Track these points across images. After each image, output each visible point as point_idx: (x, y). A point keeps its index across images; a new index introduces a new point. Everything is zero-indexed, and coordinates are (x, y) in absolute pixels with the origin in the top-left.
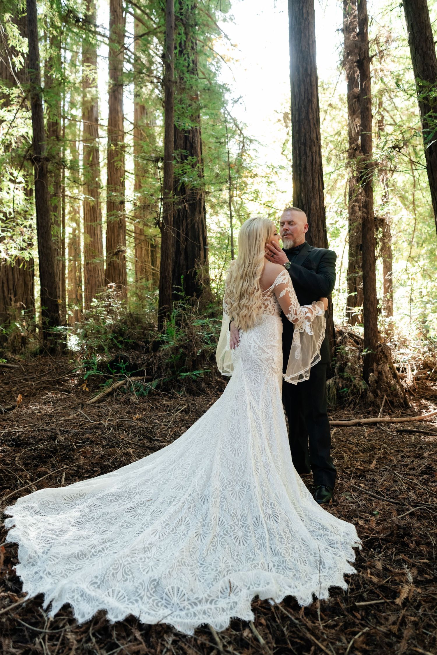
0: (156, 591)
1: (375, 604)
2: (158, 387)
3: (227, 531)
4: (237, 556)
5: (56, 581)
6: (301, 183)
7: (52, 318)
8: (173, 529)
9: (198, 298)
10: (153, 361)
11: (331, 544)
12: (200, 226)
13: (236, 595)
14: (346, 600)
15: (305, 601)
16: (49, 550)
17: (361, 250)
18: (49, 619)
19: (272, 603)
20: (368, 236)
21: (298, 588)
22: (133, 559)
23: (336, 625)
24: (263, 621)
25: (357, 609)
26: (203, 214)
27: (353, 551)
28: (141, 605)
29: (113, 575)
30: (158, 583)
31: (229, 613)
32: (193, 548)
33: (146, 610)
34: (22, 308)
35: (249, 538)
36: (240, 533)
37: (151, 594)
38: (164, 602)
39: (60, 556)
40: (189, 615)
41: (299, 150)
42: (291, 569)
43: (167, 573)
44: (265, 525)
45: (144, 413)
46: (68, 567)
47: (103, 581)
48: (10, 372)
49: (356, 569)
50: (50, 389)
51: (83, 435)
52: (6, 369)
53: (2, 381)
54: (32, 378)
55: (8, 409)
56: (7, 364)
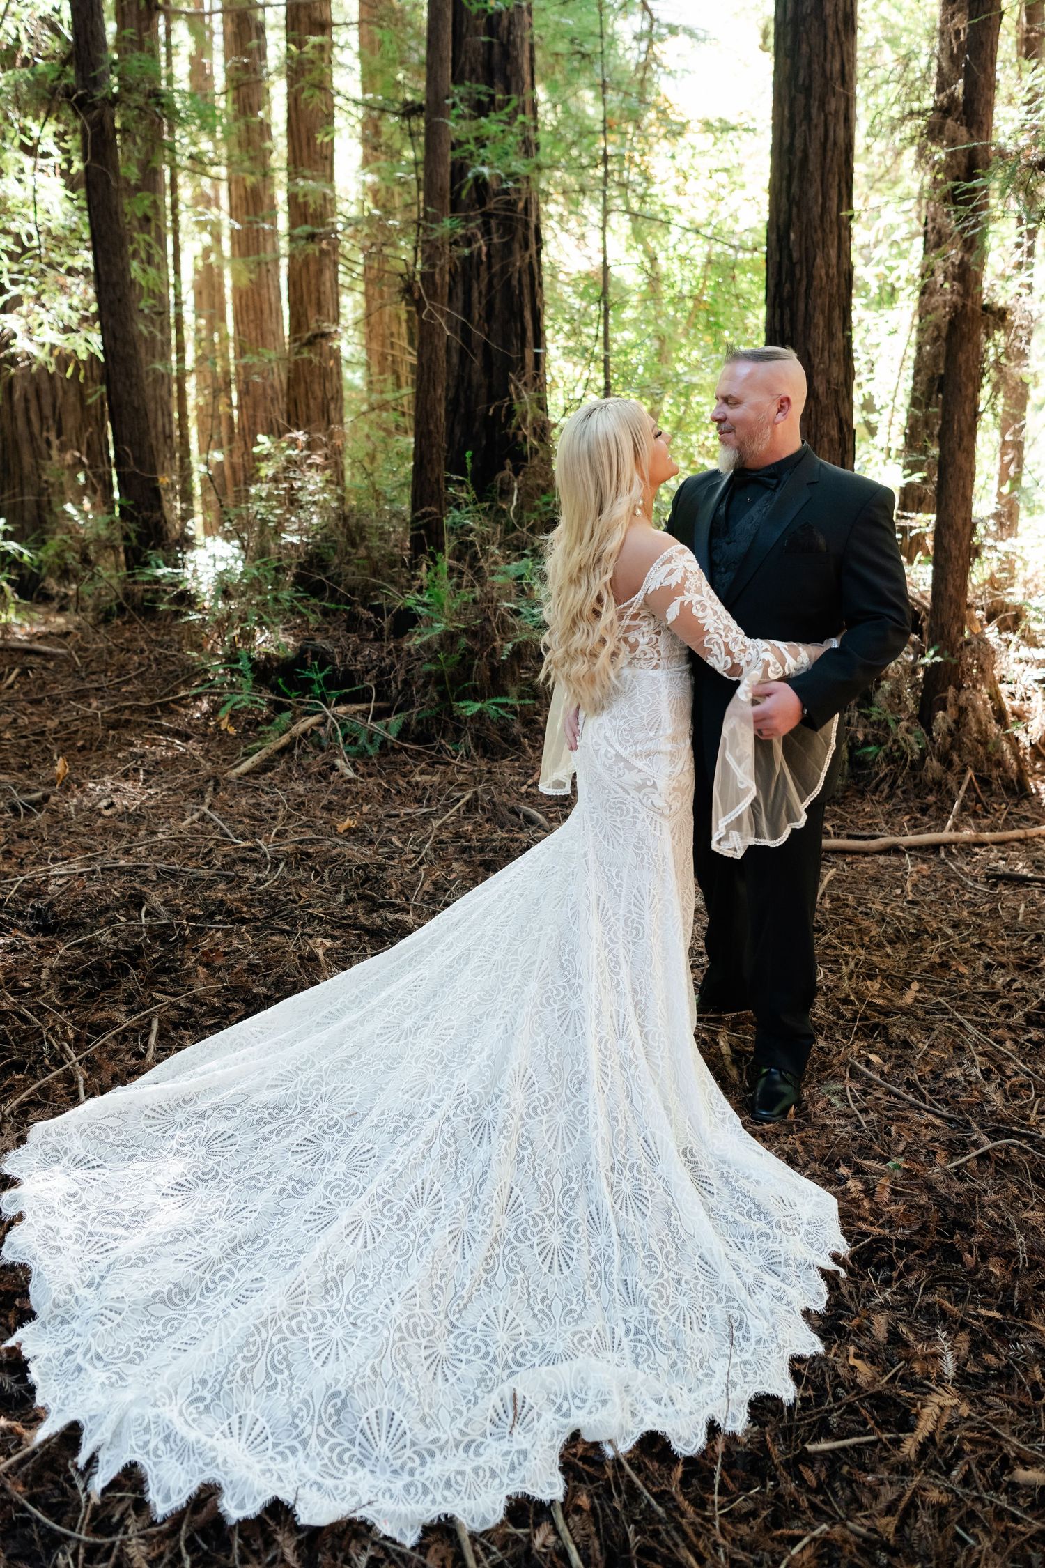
0: (339, 1421)
1: (853, 1447)
2: (403, 733)
3: (524, 1231)
4: (543, 1300)
5: (115, 1377)
6: (791, 201)
7: (145, 524)
8: (400, 1218)
9: (517, 474)
10: (392, 666)
11: (771, 1265)
12: (526, 279)
13: (527, 1430)
14: (787, 1433)
15: (688, 1443)
16: (102, 1278)
17: (940, 390)
18: (89, 1497)
19: (609, 1452)
20: (962, 358)
21: (678, 1406)
22: (294, 1323)
23: (754, 1514)
24: (584, 1501)
25: (809, 1459)
26: (534, 247)
27: (823, 1283)
28: (301, 1464)
29: (243, 1376)
30: (344, 1401)
31: (506, 1481)
32: (442, 1276)
33: (313, 1476)
34: (78, 464)
35: (574, 1255)
36: (556, 1240)
37: (327, 1431)
38: (356, 1450)
39: (125, 1306)
40: (413, 1490)
42: (666, 1348)
43: (368, 1372)
44: (613, 1226)
45: (366, 809)
46: (145, 1330)
47: (217, 1395)
48: (46, 668)
49: (823, 1339)
50: (139, 724)
51: (210, 885)
52: (36, 661)
53: (25, 694)
54: (97, 689)
55: (30, 802)
56: (37, 646)
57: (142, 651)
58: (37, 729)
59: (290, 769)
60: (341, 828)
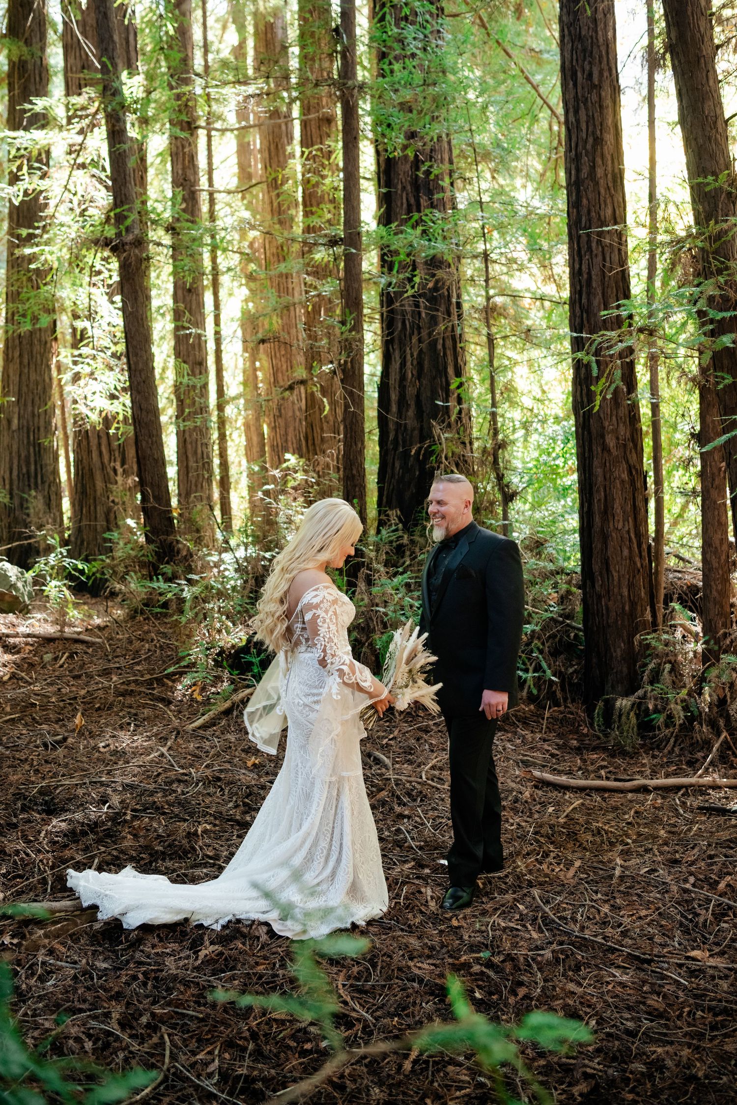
48: (86, 653)
50: (140, 693)
51: (152, 793)
52: (80, 647)
53: (70, 671)
55: (56, 742)
56: (82, 637)
57: (152, 640)
58: (72, 695)
59: (229, 726)
60: (249, 764)
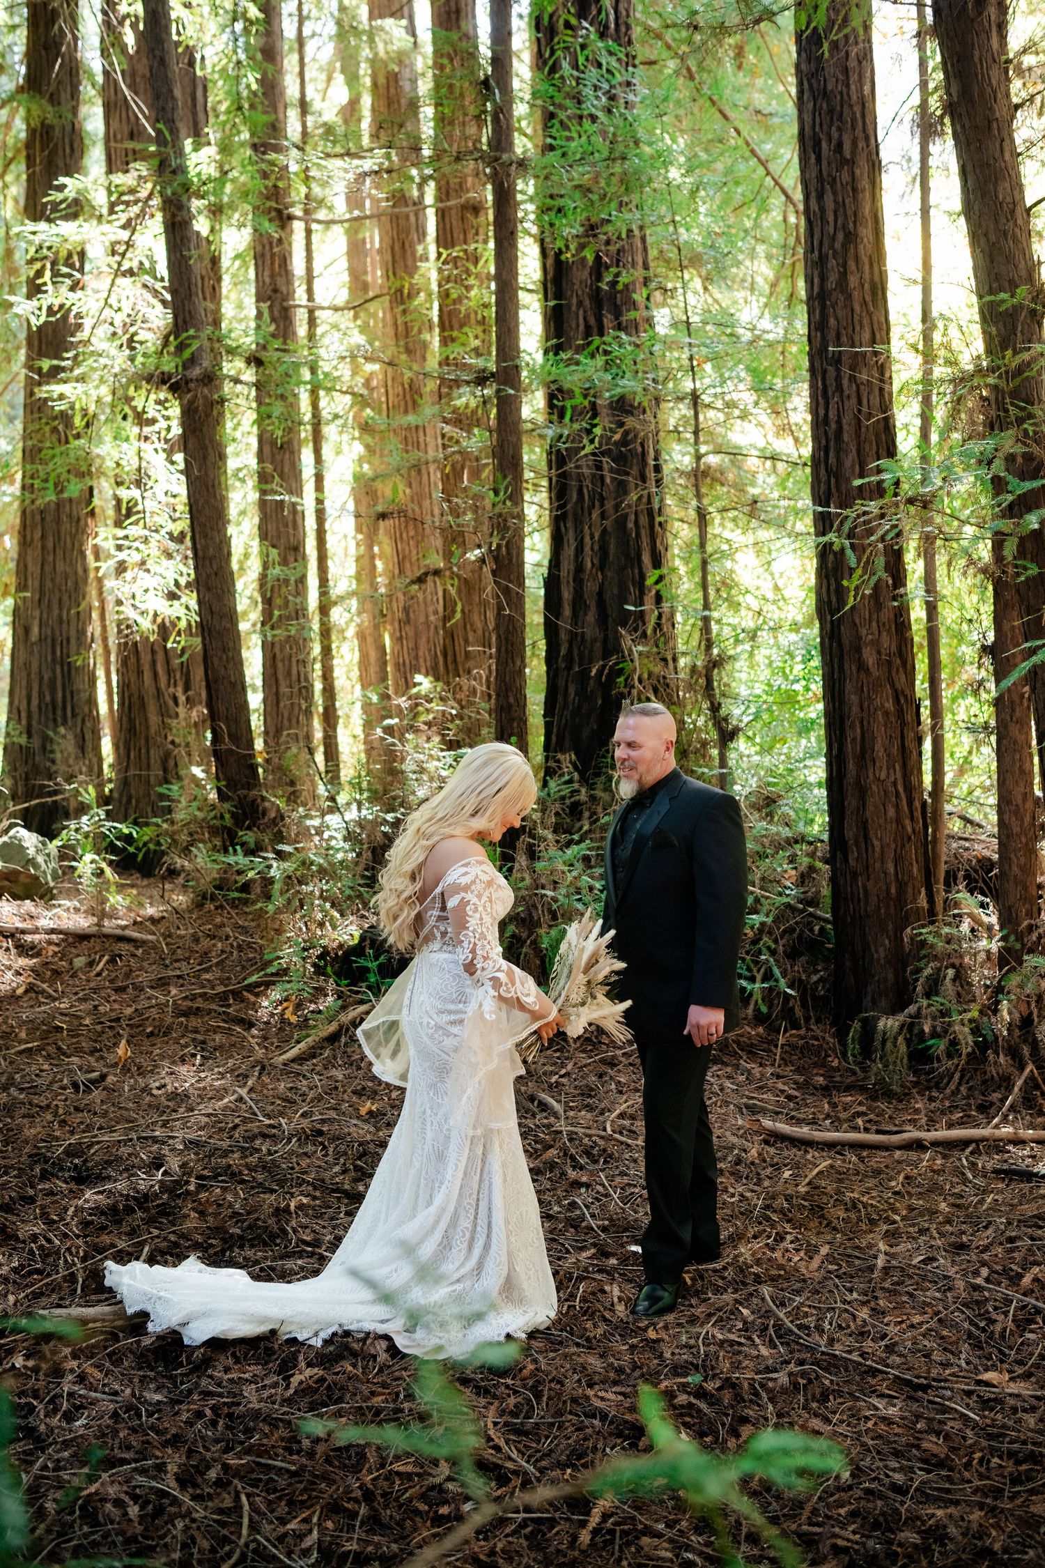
41: (824, 379)
50: (209, 1012)
52: (125, 948)
53: (111, 981)
54: (179, 977)
55: (90, 1080)
56: (128, 933)
57: (227, 937)
60: (363, 1111)
